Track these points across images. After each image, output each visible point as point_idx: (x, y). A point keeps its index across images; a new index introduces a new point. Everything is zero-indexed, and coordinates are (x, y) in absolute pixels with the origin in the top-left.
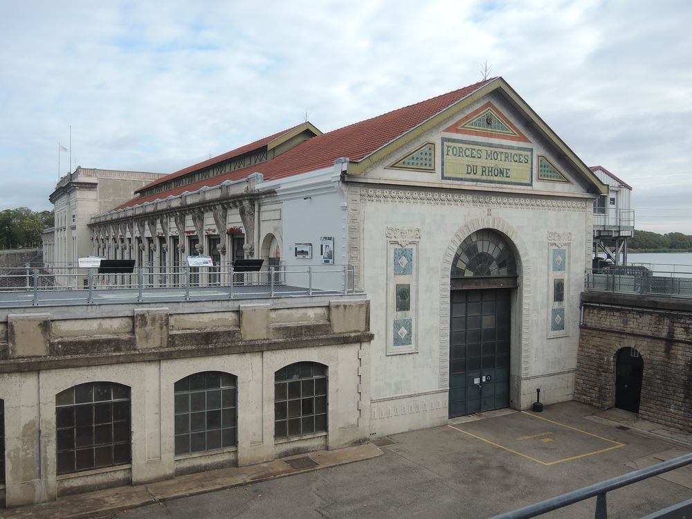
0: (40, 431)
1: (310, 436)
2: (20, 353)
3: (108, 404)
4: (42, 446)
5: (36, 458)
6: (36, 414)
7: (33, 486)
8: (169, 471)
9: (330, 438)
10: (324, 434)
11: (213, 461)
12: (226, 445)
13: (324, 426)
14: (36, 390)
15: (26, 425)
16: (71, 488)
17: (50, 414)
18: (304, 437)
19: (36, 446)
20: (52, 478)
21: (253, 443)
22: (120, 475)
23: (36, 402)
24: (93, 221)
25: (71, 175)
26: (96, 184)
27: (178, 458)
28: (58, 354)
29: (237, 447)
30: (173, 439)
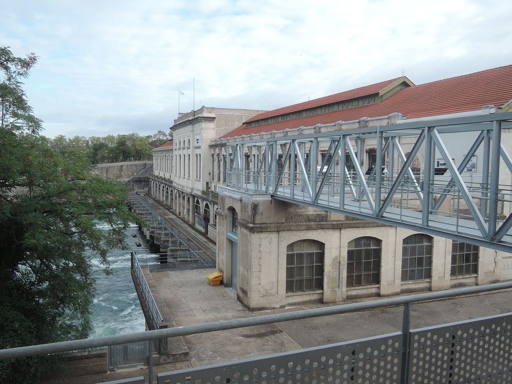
0: (340, 262)
1: (468, 276)
2: (332, 218)
3: (369, 249)
4: (341, 271)
5: (337, 277)
6: (338, 253)
7: (336, 293)
8: (398, 290)
9: (480, 278)
10: (476, 275)
11: (418, 286)
12: (425, 278)
13: (475, 271)
14: (339, 238)
15: (334, 259)
16: (351, 295)
17: (345, 254)
18: (465, 277)
19: (338, 271)
20: (344, 289)
21: (439, 277)
22: (374, 291)
23: (339, 246)
24: (213, 143)
25: (194, 112)
26: (215, 118)
27: (402, 283)
28: (349, 220)
29: (431, 279)
30: (401, 272)
